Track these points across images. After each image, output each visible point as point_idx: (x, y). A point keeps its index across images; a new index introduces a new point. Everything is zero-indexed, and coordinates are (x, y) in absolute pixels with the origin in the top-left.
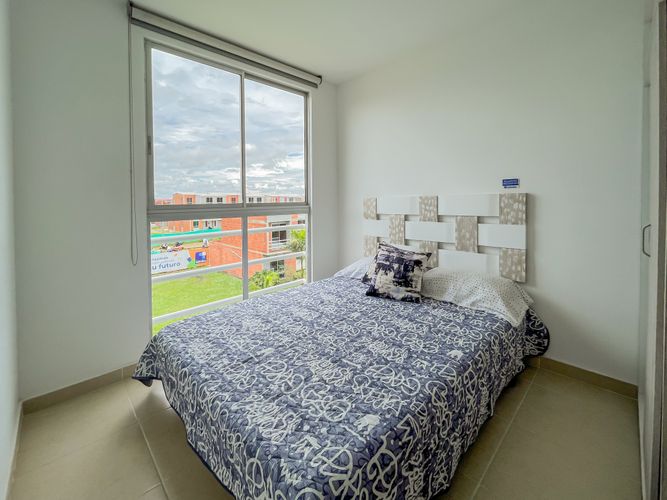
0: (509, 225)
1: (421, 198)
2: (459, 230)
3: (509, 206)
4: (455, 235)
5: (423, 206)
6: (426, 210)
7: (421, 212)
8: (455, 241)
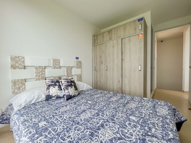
0: (78, 69)
1: (53, 59)
2: (67, 71)
3: (78, 64)
4: (66, 73)
5: (54, 63)
6: (55, 64)
7: (53, 65)
8: (66, 75)
